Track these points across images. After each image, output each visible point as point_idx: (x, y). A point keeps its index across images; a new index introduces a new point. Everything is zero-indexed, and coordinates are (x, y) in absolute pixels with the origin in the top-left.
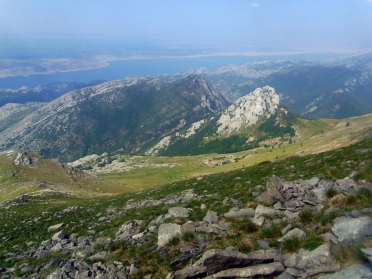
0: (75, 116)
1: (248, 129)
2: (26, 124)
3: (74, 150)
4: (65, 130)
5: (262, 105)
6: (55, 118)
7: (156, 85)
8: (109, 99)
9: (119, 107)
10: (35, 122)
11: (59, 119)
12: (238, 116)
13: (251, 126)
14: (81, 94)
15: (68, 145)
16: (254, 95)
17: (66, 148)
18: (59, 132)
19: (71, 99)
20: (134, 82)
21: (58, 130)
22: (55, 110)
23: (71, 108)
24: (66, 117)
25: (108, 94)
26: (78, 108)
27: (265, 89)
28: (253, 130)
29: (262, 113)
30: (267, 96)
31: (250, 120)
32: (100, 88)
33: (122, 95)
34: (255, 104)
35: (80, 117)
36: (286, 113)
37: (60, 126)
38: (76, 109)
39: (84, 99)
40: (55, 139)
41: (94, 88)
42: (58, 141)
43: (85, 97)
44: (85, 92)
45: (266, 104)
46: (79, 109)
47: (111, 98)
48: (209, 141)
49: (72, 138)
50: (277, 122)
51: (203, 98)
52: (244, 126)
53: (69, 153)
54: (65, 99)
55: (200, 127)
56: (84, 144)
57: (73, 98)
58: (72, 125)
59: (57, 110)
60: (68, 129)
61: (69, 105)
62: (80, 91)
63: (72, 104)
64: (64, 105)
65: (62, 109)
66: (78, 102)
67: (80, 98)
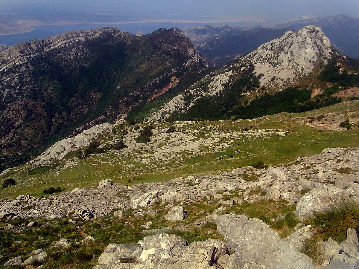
0: (28, 77)
1: (306, 79)
3: (33, 122)
4: (15, 96)
5: (313, 49)
7: (125, 38)
8: (70, 55)
9: (84, 64)
11: (5, 81)
12: (286, 63)
13: (308, 75)
14: (31, 48)
15: (24, 115)
16: (301, 36)
17: (22, 119)
18: (6, 98)
19: (19, 54)
20: (97, 34)
21: (5, 96)
23: (21, 66)
24: (14, 78)
25: (67, 49)
26: (29, 65)
27: (310, 29)
28: (313, 80)
29: (316, 59)
30: (315, 37)
31: (304, 67)
32: (56, 40)
33: (85, 50)
34: (305, 47)
35: (34, 77)
36: (345, 58)
37: (7, 90)
38: (27, 67)
39: (36, 54)
40: (3, 108)
41: (47, 41)
42: (8, 111)
43: (37, 51)
44: (37, 46)
45: (318, 46)
46: (31, 68)
47: (71, 53)
48: (254, 98)
49: (28, 105)
50: (341, 69)
51: (191, 52)
52: (299, 76)
53: (27, 126)
54: (9, 55)
55: (229, 80)
56: (46, 113)
57: (22, 52)
58: (25, 88)
60: (21, 93)
61: (16, 62)
62: (30, 44)
63: (20, 61)
64: (10, 63)
65: (7, 68)
66: (29, 59)
67: (31, 54)
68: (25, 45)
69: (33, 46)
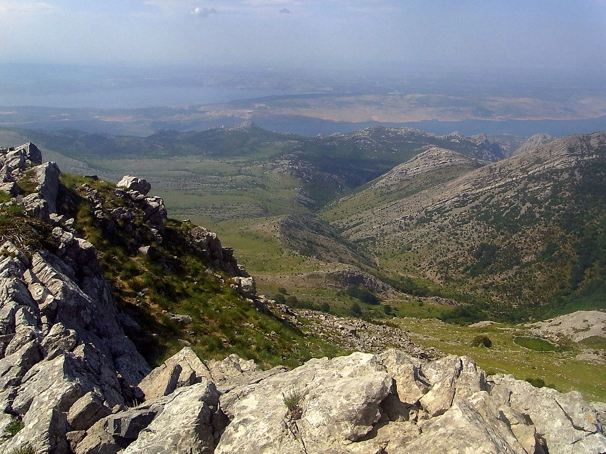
0: (567, 190)
2: (462, 187)
3: (551, 264)
4: (538, 216)
6: (521, 186)
10: (479, 188)
11: (530, 190)
14: (589, 146)
15: (541, 249)
17: (536, 254)
18: (523, 216)
19: (565, 152)
21: (523, 212)
22: (524, 171)
23: (562, 171)
24: (545, 188)
26: (576, 173)
35: (578, 193)
37: (528, 204)
38: (572, 175)
39: (594, 156)
40: (514, 230)
42: (520, 236)
43: (597, 151)
44: (600, 143)
46: (578, 176)
49: (552, 235)
53: (540, 268)
54: (550, 151)
56: (578, 256)
57: (571, 150)
58: (557, 207)
59: (529, 172)
60: (547, 215)
61: (557, 165)
62: (589, 138)
63: (564, 163)
64: (547, 164)
65: (539, 171)
66: (579, 162)
67: (586, 154)
68: (580, 139)
69: (594, 143)
